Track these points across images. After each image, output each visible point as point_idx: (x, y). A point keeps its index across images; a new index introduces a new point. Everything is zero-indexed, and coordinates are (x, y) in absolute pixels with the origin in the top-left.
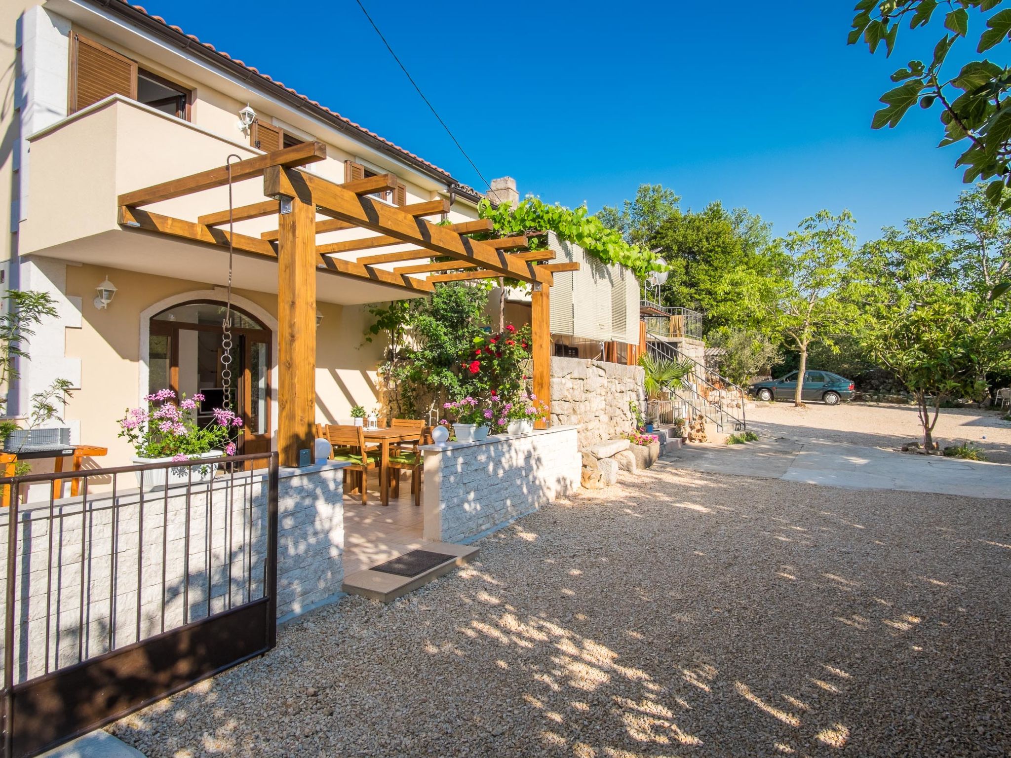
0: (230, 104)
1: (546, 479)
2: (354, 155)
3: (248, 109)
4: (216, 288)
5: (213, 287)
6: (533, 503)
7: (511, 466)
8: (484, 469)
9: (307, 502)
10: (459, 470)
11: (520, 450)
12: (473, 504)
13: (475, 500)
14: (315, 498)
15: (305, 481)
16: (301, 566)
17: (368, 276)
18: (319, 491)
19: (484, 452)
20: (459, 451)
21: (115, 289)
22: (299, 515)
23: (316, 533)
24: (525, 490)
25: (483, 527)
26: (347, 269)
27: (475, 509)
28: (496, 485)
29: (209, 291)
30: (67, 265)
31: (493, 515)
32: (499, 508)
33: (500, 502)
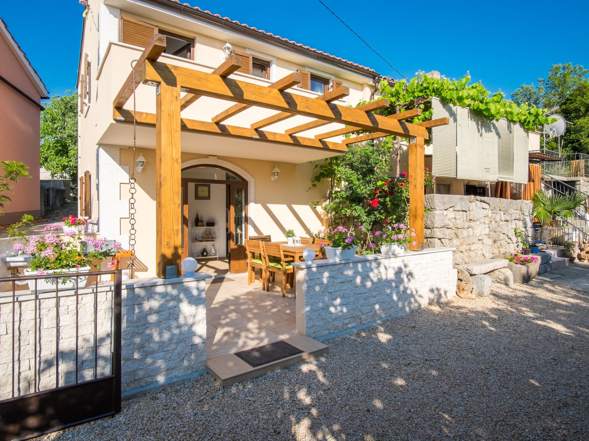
0: (218, 44)
1: (418, 290)
2: (303, 66)
3: (228, 45)
4: (209, 157)
5: (207, 156)
6: (403, 308)
7: (380, 280)
8: (352, 280)
9: (171, 304)
10: (325, 281)
11: (390, 267)
12: (339, 308)
13: (341, 305)
14: (180, 301)
15: (169, 288)
16: (165, 350)
17: (293, 142)
18: (182, 296)
19: (350, 269)
20: (324, 267)
21: (145, 161)
22: (163, 313)
23: (179, 327)
24: (395, 298)
25: (349, 326)
26: (275, 138)
27: (341, 311)
28: (363, 294)
29: (205, 159)
30: (120, 149)
31: (360, 316)
32: (367, 311)
33: (368, 306)
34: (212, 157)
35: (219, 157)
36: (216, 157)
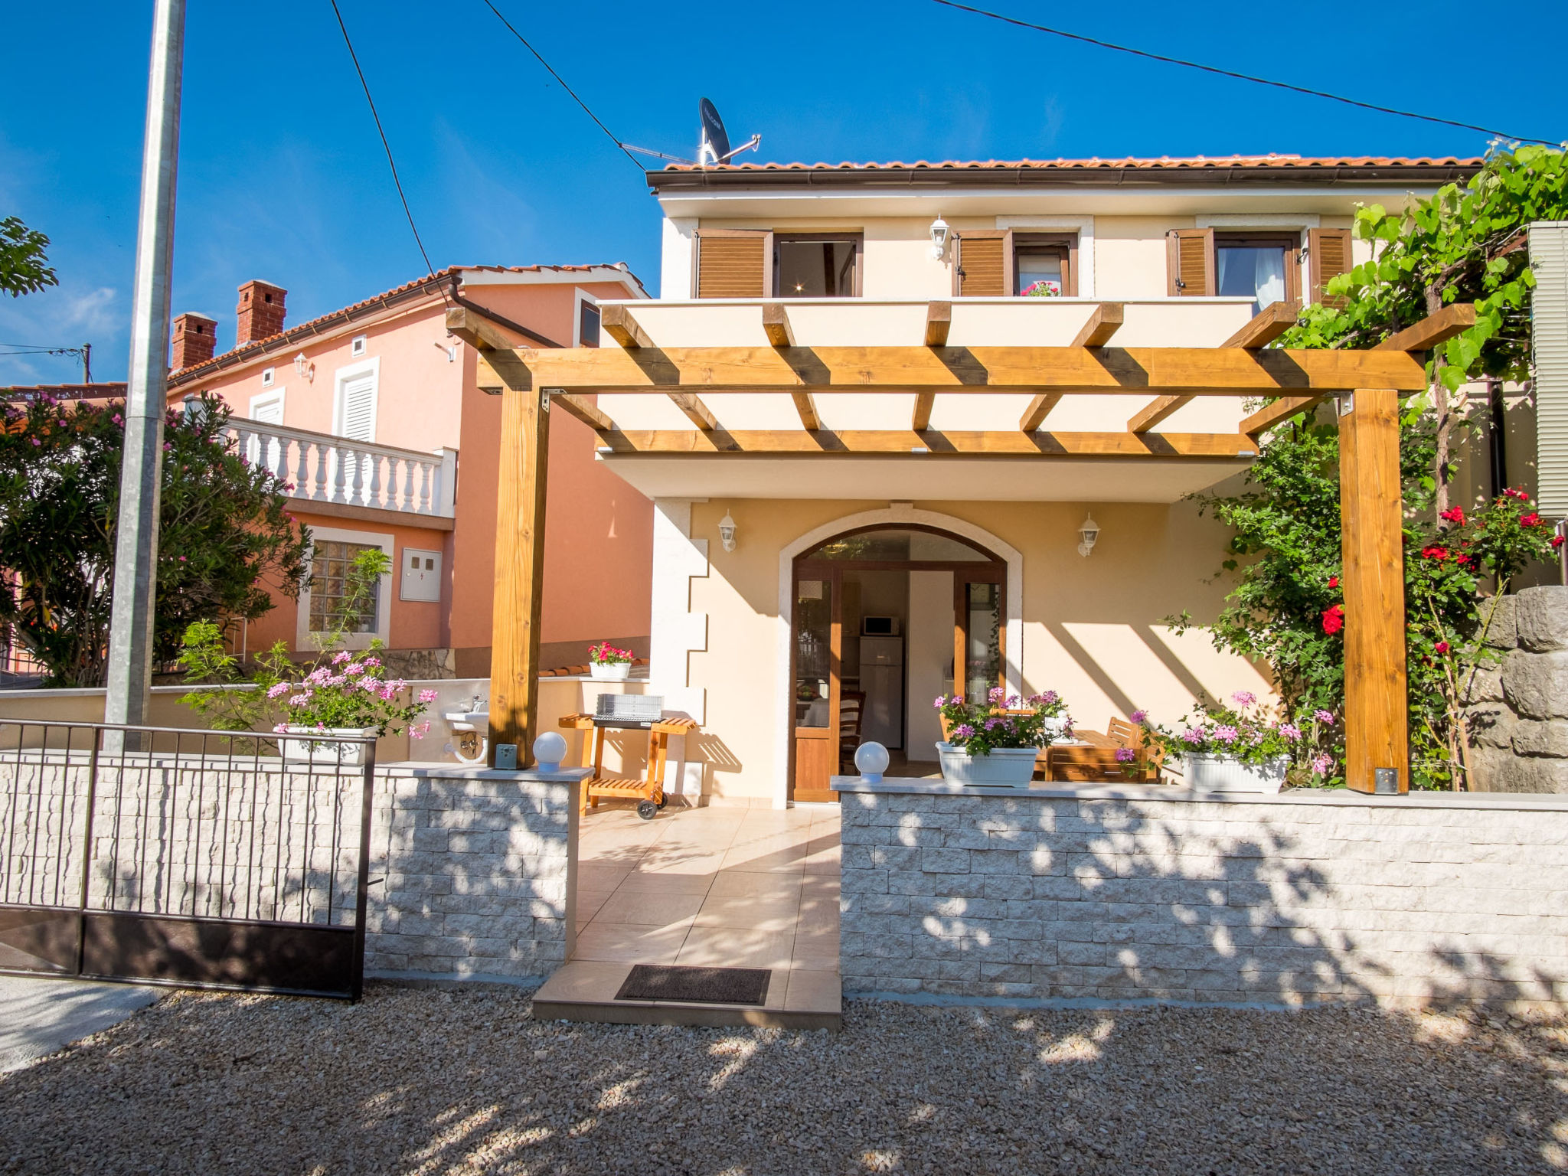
0: (917, 228)
2: (1191, 215)
3: (940, 224)
4: (892, 505)
5: (887, 504)
6: (1269, 988)
7: (1145, 872)
8: (1017, 853)
9: (495, 823)
10: (908, 839)
11: (1192, 835)
12: (959, 929)
13: (966, 918)
14: (512, 821)
15: (492, 791)
16: (482, 911)
17: (1037, 450)
18: (515, 811)
19: (1007, 817)
20: (906, 798)
21: (734, 526)
22: (481, 837)
23: (506, 873)
24: (1222, 943)
25: (1002, 988)
26: (980, 446)
27: (969, 937)
28: (1070, 900)
29: (880, 512)
30: (692, 504)
31: (1052, 969)
32: (1083, 958)
33: (1091, 945)
34: (898, 505)
35: (917, 504)
36: (911, 505)
